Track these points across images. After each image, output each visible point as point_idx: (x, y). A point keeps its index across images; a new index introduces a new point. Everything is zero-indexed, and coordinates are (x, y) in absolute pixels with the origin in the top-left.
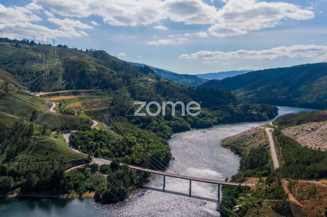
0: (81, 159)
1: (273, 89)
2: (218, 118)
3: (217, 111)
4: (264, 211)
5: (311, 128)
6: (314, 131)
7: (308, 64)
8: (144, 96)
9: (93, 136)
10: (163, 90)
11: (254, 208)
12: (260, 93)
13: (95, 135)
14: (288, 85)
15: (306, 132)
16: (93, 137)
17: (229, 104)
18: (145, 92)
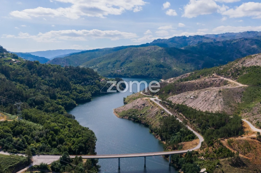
0: (19, 162)
1: (108, 65)
2: (91, 92)
3: (88, 86)
4: (227, 170)
5: (193, 97)
6: (196, 98)
7: (123, 46)
8: (20, 77)
9: (10, 130)
10: (36, 70)
11: (217, 168)
12: (100, 68)
13: (12, 128)
14: (118, 62)
15: (191, 100)
16: (11, 132)
17: (95, 80)
18: (20, 73)
